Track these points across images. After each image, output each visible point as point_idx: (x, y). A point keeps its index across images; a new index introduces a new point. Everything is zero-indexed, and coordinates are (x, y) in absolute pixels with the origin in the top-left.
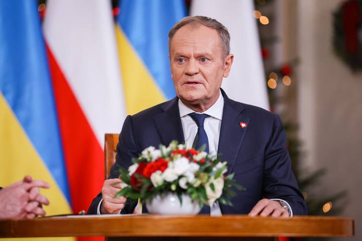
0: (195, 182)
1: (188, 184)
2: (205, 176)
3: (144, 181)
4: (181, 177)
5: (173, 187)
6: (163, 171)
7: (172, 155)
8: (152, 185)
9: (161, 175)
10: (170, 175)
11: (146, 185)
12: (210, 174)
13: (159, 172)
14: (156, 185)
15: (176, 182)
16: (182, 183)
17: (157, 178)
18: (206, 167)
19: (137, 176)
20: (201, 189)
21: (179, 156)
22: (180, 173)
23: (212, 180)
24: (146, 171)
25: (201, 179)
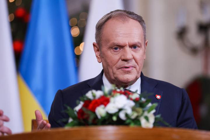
0: (132, 115)
1: (127, 115)
2: (140, 110)
3: (90, 113)
4: (120, 110)
5: (115, 118)
6: (105, 105)
7: (113, 93)
8: (96, 117)
9: (104, 108)
10: (111, 108)
11: (92, 117)
12: (144, 109)
13: (102, 106)
14: (99, 117)
15: (117, 114)
16: (122, 116)
17: (101, 111)
18: (139, 104)
19: (84, 109)
20: (137, 121)
21: (118, 94)
22: (120, 106)
23: (146, 114)
24: (91, 106)
25: (137, 112)
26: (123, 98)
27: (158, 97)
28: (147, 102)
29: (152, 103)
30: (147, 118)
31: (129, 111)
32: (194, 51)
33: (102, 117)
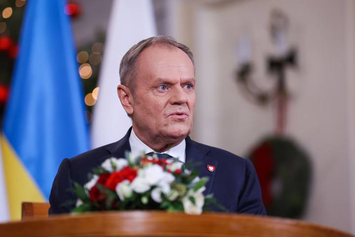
1: (163, 195)
2: (183, 187)
3: (107, 192)
4: (153, 187)
5: (145, 200)
6: (131, 180)
7: (141, 163)
8: (117, 198)
9: (129, 185)
10: (140, 184)
11: (111, 198)
12: (189, 186)
13: (126, 182)
14: (122, 198)
15: (148, 194)
16: (156, 196)
17: (124, 189)
18: (181, 178)
19: (100, 187)
20: (177, 203)
21: (150, 164)
22: (153, 182)
23: (191, 193)
24: (109, 181)
25: (178, 190)
26: (157, 169)
27: (211, 168)
28: (193, 175)
29: (201, 177)
30: (192, 200)
31: (166, 190)
32: (262, 99)
33: (126, 198)
